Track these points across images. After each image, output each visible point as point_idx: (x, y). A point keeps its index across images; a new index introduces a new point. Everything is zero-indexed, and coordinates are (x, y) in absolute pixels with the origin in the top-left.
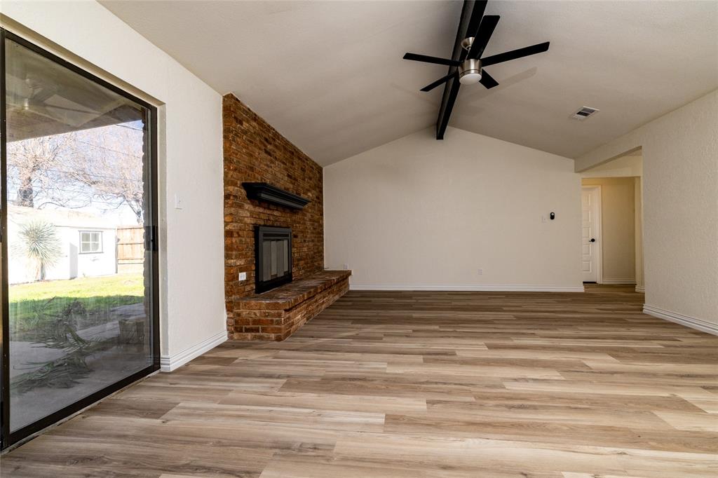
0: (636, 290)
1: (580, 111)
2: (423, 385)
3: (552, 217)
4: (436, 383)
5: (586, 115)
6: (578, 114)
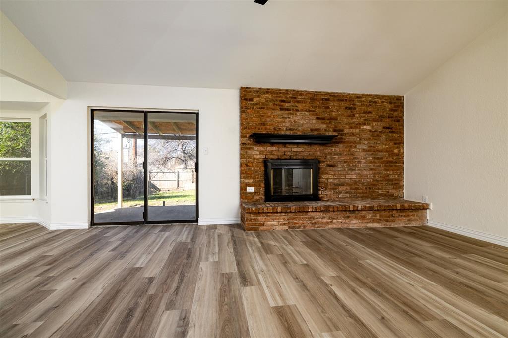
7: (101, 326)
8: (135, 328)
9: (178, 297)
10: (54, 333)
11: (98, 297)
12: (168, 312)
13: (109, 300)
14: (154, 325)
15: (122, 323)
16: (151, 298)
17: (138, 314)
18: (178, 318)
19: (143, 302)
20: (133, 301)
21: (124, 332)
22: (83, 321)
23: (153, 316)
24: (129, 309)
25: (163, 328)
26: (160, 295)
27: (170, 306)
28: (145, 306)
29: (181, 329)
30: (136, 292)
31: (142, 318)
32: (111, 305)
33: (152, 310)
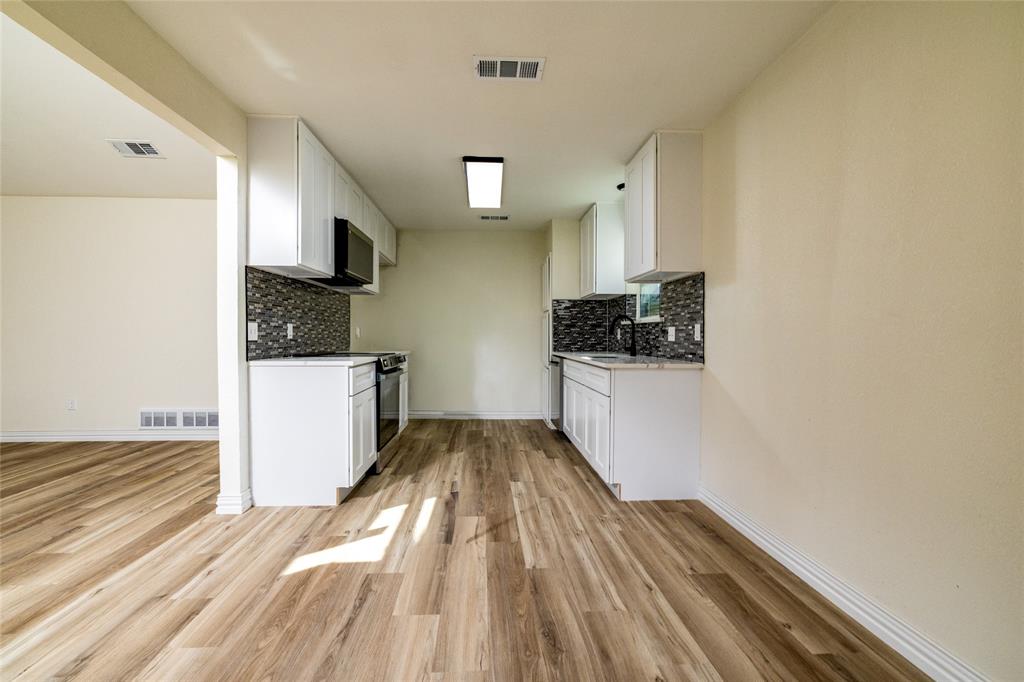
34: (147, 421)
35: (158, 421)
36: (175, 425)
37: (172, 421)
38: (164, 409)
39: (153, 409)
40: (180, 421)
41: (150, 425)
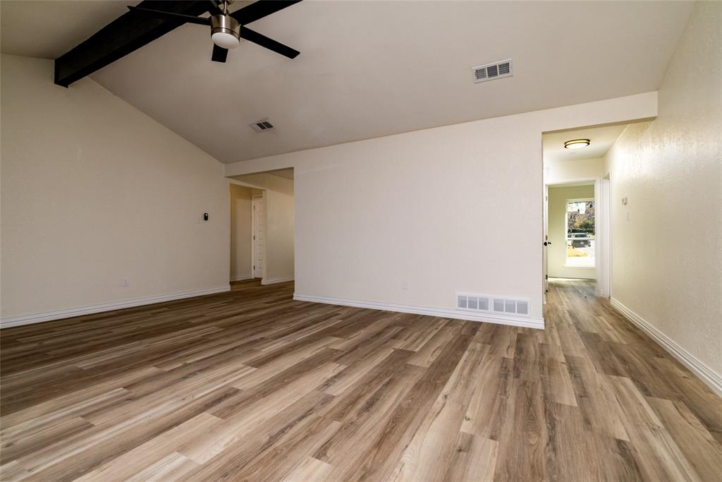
0: (262, 284)
1: (261, 122)
2: (278, 444)
3: (206, 218)
4: (283, 431)
5: (263, 128)
6: (258, 124)
7: (398, 404)
8: (368, 392)
9: (313, 405)
10: (439, 412)
11: (407, 446)
12: (334, 395)
13: (390, 432)
14: (352, 389)
15: (378, 399)
16: (340, 416)
17: (362, 403)
18: (330, 387)
19: (352, 415)
20: (362, 419)
21: (377, 392)
22: (415, 414)
23: (350, 395)
24: (368, 411)
25: (347, 385)
26: (329, 416)
27: (329, 399)
28: (352, 408)
29: (335, 379)
30: (354, 433)
31: (359, 397)
32: (388, 425)
33: (347, 402)
34: (462, 303)
35: (473, 305)
36: (487, 309)
37: (484, 305)
38: (478, 295)
39: (468, 294)
40: (491, 305)
41: (465, 307)
